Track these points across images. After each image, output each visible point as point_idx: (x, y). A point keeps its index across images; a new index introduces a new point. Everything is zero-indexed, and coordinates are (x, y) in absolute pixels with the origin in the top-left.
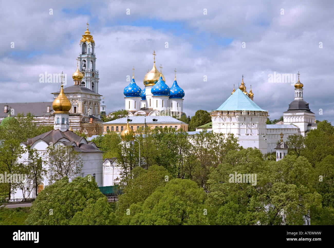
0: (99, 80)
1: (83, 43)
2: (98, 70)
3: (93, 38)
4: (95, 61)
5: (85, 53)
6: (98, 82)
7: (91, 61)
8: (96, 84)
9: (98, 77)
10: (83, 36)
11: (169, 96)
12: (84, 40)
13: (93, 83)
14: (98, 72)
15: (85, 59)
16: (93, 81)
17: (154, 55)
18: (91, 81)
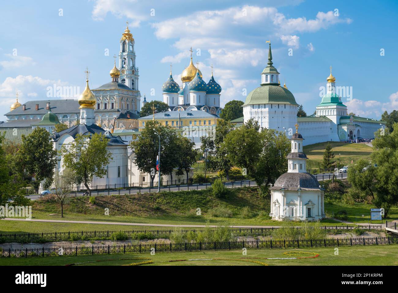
0: (139, 77)
1: (123, 41)
2: (138, 68)
3: (132, 36)
4: (135, 59)
5: (125, 51)
6: (138, 79)
7: (131, 59)
8: (136, 81)
9: (138, 74)
10: (123, 35)
11: (206, 92)
12: (124, 38)
13: (133, 81)
14: (138, 69)
15: (126, 57)
16: (133, 78)
17: (191, 51)
18: (131, 78)
